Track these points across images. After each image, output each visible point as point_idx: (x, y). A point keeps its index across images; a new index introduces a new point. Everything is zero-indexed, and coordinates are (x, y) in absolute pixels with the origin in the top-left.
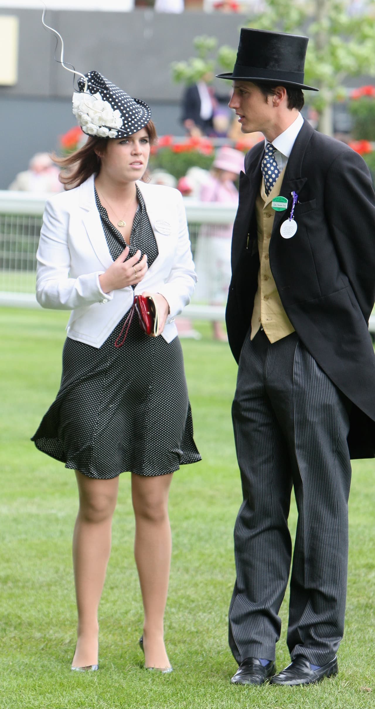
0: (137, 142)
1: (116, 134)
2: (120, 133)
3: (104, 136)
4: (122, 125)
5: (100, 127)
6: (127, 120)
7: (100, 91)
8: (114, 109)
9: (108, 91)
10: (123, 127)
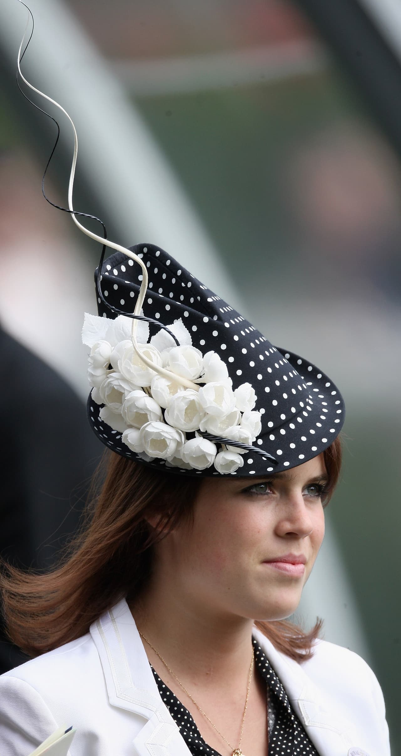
0: (298, 493)
1: (240, 462)
2: (250, 461)
3: (201, 466)
4: (258, 434)
5: (190, 436)
6: (276, 420)
7: (186, 314)
8: (237, 383)
9: (215, 318)
10: (260, 442)
